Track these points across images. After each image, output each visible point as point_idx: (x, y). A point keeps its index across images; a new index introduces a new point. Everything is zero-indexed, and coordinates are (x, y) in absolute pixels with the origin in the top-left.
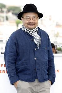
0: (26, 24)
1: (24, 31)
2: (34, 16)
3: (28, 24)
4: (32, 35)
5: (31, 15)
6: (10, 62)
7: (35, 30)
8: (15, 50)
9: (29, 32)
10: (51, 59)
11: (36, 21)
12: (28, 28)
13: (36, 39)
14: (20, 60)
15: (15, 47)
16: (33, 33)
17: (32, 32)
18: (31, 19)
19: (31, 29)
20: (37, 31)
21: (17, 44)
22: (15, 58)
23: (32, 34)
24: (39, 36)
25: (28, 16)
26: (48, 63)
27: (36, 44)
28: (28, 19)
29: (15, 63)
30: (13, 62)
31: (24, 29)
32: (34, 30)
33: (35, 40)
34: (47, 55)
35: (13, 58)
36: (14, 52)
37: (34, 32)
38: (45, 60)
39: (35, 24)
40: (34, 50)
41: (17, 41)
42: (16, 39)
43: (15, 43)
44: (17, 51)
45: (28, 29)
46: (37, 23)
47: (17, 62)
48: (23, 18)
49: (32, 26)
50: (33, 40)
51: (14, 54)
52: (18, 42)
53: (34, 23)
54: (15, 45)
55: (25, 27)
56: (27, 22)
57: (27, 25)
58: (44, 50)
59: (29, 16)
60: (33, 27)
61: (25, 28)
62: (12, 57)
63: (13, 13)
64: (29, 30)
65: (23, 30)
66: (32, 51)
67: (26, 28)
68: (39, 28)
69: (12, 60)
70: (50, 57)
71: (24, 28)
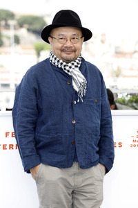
0: (58, 49)
1: (53, 66)
2: (74, 35)
3: (62, 50)
4: (69, 74)
5: (68, 32)
6: (24, 127)
7: (76, 64)
8: (35, 103)
9: (63, 68)
10: (105, 122)
11: (77, 45)
12: (62, 58)
13: (76, 83)
14: (43, 123)
15: (33, 97)
16: (71, 70)
17: (70, 67)
18: (69, 41)
19: (68, 61)
20: (79, 66)
21: (37, 92)
22: (34, 118)
23: (68, 71)
24: (83, 76)
25: (62, 35)
26: (99, 129)
27: (76, 92)
28: (62, 40)
29: (35, 128)
30: (30, 127)
31: (53, 61)
32: (73, 64)
33: (74, 84)
34: (98, 114)
35: (29, 119)
36: (32, 107)
37: (73, 67)
38: (94, 125)
39: (75, 51)
40: (72, 104)
41: (38, 84)
42: (37, 81)
43: (35, 90)
44: (37, 105)
45: (61, 61)
46: (80, 49)
47: (38, 127)
48: (52, 37)
49: (70, 55)
50: (71, 84)
51: (31, 111)
52: (41, 87)
53: (73, 48)
54: (33, 94)
55: (55, 56)
56: (60, 45)
57: (60, 52)
58: (92, 104)
59: (63, 33)
60: (72, 56)
61: (55, 59)
62: (27, 116)
63: (29, 30)
64: (64, 64)
65: (51, 63)
66: (68, 105)
67: (58, 59)
68: (83, 60)
69: (28, 122)
70: (104, 118)
71: (53, 59)
